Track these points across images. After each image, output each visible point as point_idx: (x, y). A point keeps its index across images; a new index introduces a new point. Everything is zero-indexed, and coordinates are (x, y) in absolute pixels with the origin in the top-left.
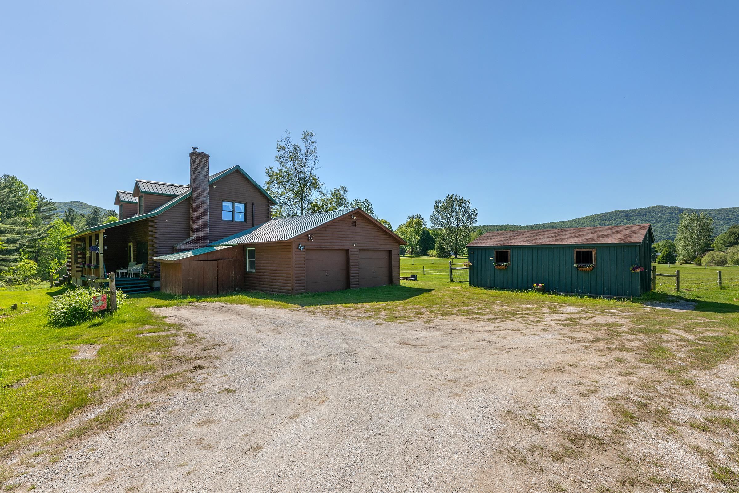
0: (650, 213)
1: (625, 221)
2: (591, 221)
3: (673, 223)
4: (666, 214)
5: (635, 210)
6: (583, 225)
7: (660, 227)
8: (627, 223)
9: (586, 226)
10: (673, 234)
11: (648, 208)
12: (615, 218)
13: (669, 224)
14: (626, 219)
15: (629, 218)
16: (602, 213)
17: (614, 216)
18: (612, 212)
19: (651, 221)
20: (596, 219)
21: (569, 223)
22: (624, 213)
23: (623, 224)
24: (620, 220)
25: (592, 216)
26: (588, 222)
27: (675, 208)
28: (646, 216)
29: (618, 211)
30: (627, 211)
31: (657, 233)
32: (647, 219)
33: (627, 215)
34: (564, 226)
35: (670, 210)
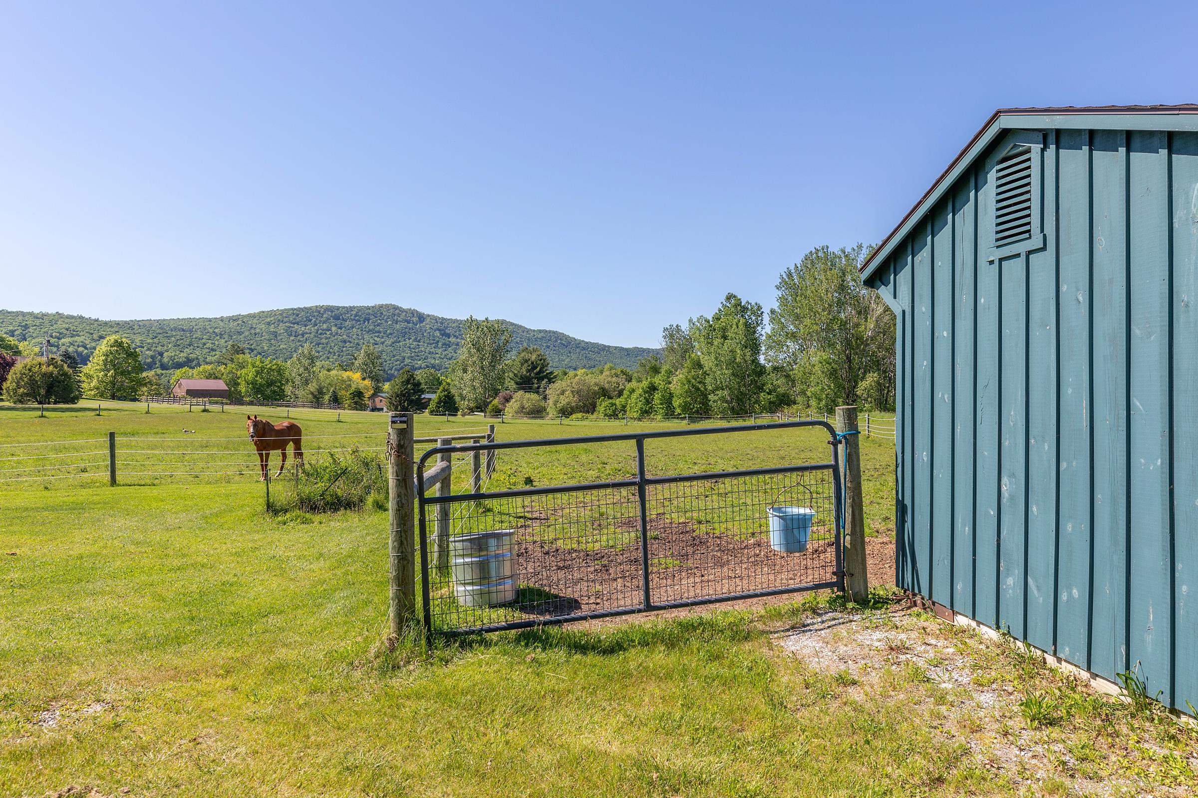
0: (376, 317)
1: (334, 329)
2: (269, 324)
3: (409, 339)
4: (400, 322)
5: (351, 309)
6: (253, 331)
7: (391, 346)
8: (337, 334)
9: (259, 334)
10: (410, 361)
11: (373, 307)
12: (315, 321)
13: (405, 340)
14: (336, 325)
15: (341, 324)
16: (292, 309)
17: (314, 316)
18: (310, 308)
19: (376, 332)
20: (279, 320)
21: (222, 324)
22: (332, 312)
23: (331, 334)
24: (325, 326)
25: (271, 313)
26: (263, 326)
27: (413, 313)
28: (368, 323)
29: (321, 307)
30: (338, 308)
31: (385, 357)
32: (371, 327)
33: (337, 318)
34: (211, 331)
35: (406, 315)
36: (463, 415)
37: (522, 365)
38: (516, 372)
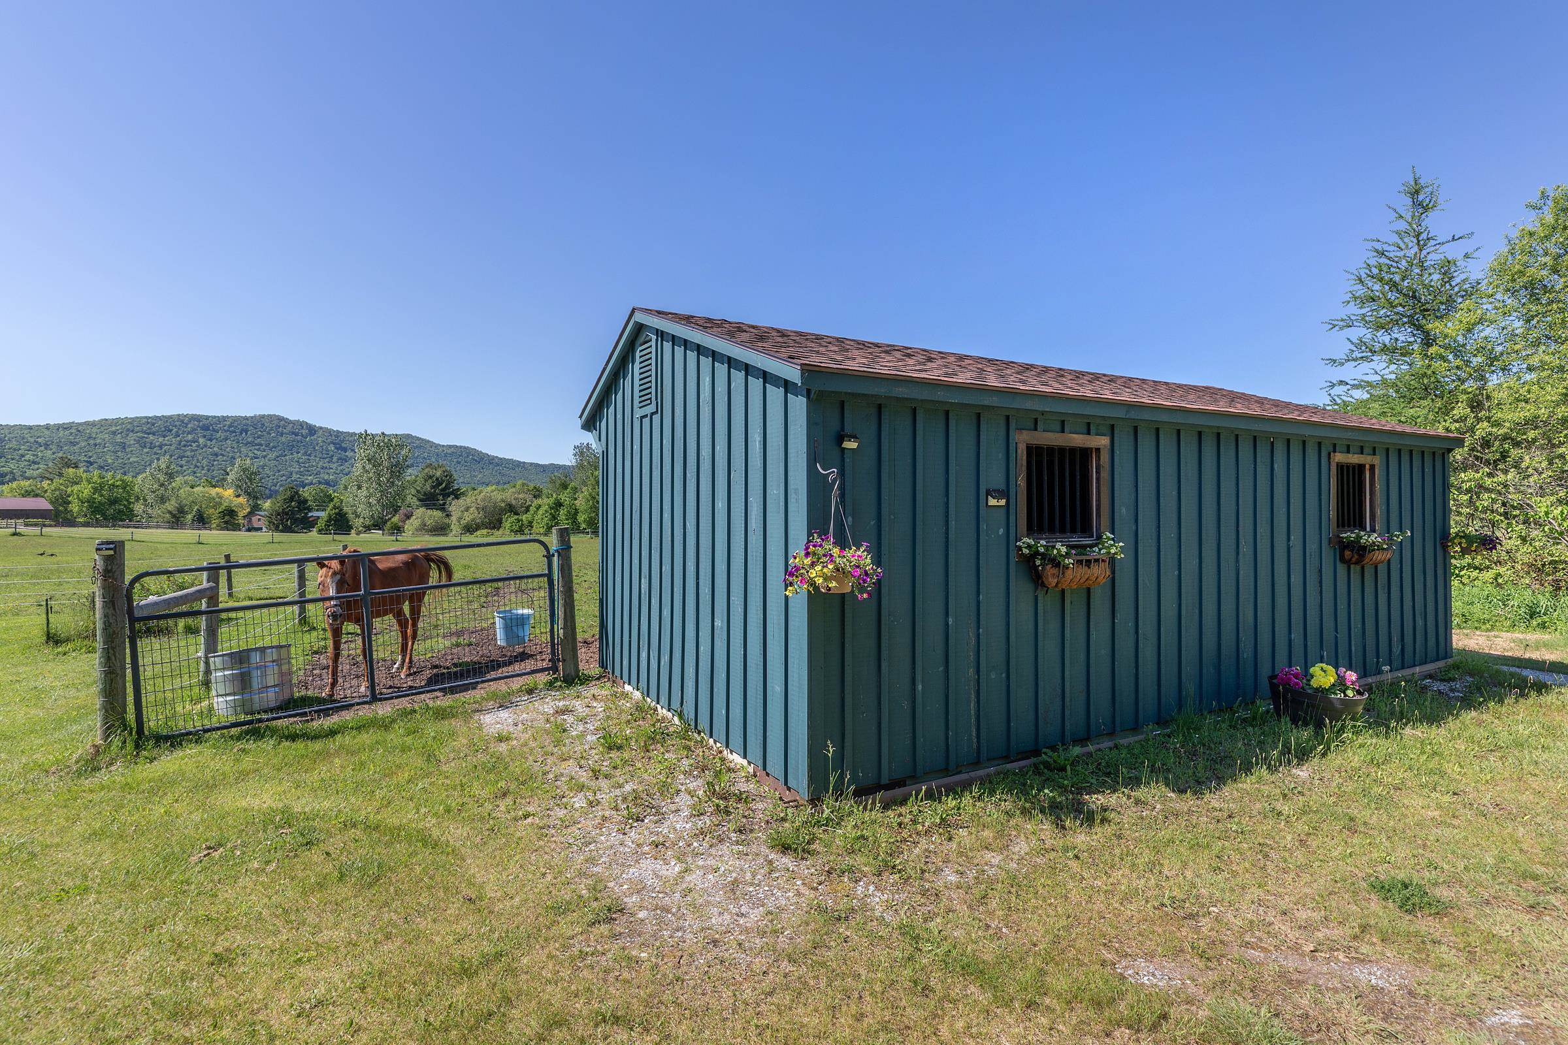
0: (256, 428)
1: (201, 440)
2: (114, 433)
3: (298, 453)
4: (287, 434)
5: (225, 418)
6: (92, 442)
7: (275, 459)
8: (205, 446)
9: (100, 444)
10: (298, 476)
11: (252, 417)
12: (177, 432)
13: (292, 454)
14: (204, 436)
15: (212, 435)
16: (146, 417)
17: (176, 426)
18: (171, 417)
19: (256, 445)
20: (128, 430)
21: (47, 432)
22: (199, 421)
23: (198, 446)
24: (190, 437)
25: (116, 421)
26: (107, 436)
27: (302, 424)
28: (246, 434)
29: (185, 416)
30: (207, 418)
31: (268, 472)
32: (249, 440)
33: (205, 428)
34: (32, 440)
35: (293, 427)
36: (358, 533)
37: (426, 481)
38: (419, 488)
